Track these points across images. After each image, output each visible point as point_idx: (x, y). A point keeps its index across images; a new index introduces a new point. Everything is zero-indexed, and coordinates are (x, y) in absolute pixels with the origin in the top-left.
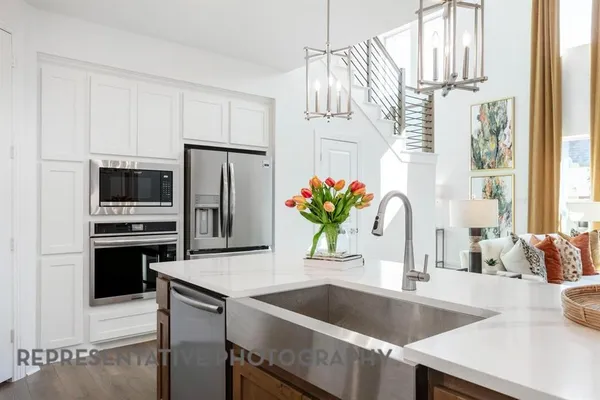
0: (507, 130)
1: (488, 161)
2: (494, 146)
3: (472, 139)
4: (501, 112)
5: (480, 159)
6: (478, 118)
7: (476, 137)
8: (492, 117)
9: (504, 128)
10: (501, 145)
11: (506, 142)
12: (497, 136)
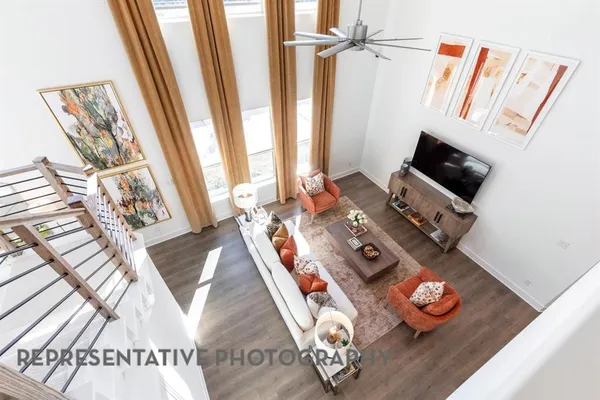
0: (120, 123)
1: (110, 159)
2: (110, 143)
3: (70, 138)
4: (101, 102)
5: (97, 159)
6: (65, 109)
7: (75, 135)
8: (89, 108)
9: (115, 121)
10: (120, 140)
11: (125, 136)
12: (110, 131)
